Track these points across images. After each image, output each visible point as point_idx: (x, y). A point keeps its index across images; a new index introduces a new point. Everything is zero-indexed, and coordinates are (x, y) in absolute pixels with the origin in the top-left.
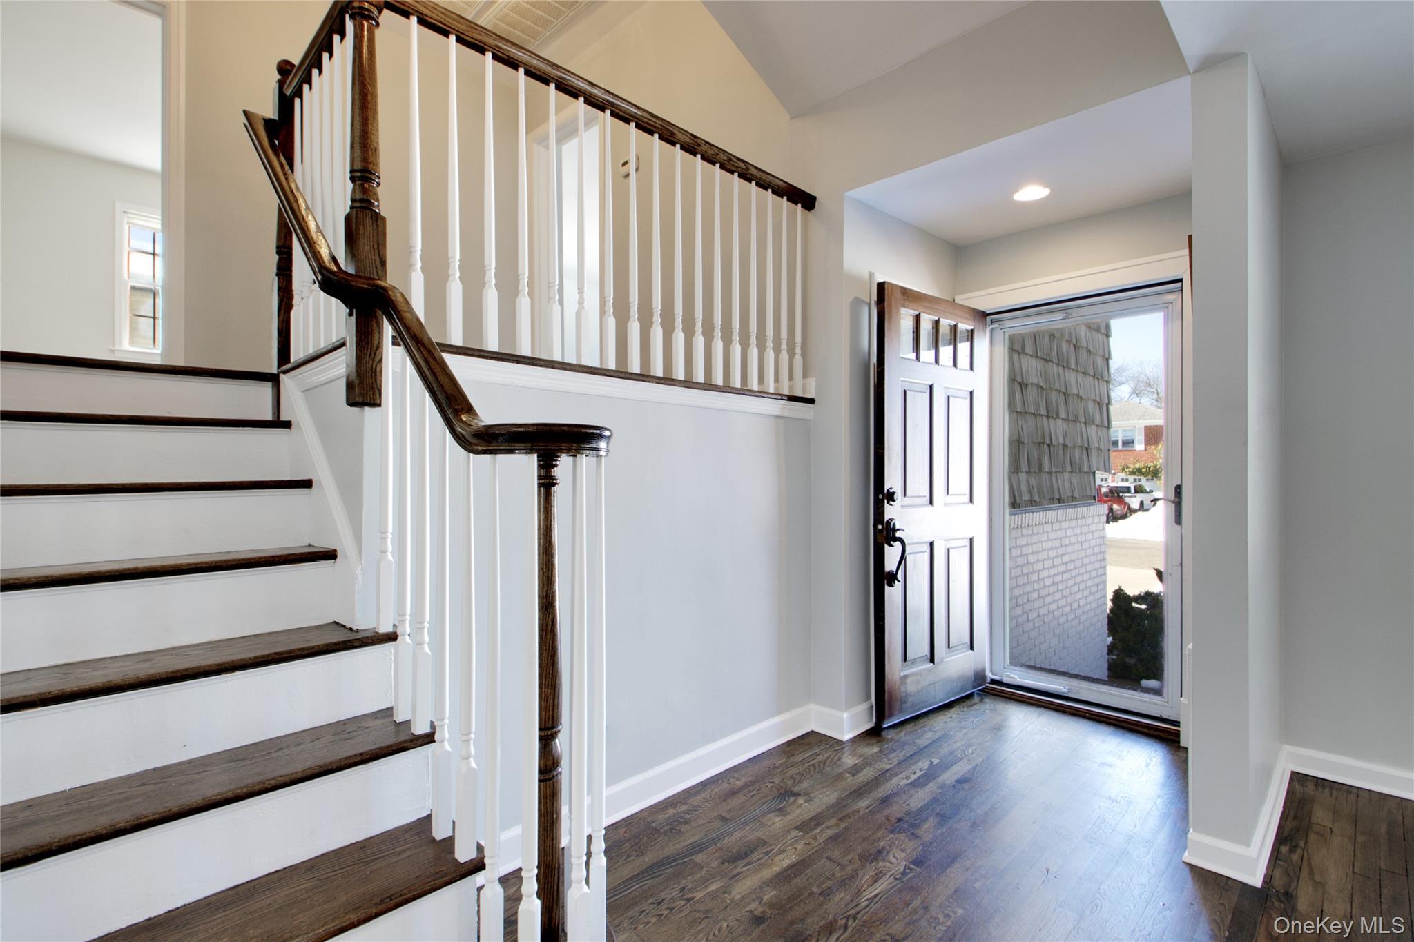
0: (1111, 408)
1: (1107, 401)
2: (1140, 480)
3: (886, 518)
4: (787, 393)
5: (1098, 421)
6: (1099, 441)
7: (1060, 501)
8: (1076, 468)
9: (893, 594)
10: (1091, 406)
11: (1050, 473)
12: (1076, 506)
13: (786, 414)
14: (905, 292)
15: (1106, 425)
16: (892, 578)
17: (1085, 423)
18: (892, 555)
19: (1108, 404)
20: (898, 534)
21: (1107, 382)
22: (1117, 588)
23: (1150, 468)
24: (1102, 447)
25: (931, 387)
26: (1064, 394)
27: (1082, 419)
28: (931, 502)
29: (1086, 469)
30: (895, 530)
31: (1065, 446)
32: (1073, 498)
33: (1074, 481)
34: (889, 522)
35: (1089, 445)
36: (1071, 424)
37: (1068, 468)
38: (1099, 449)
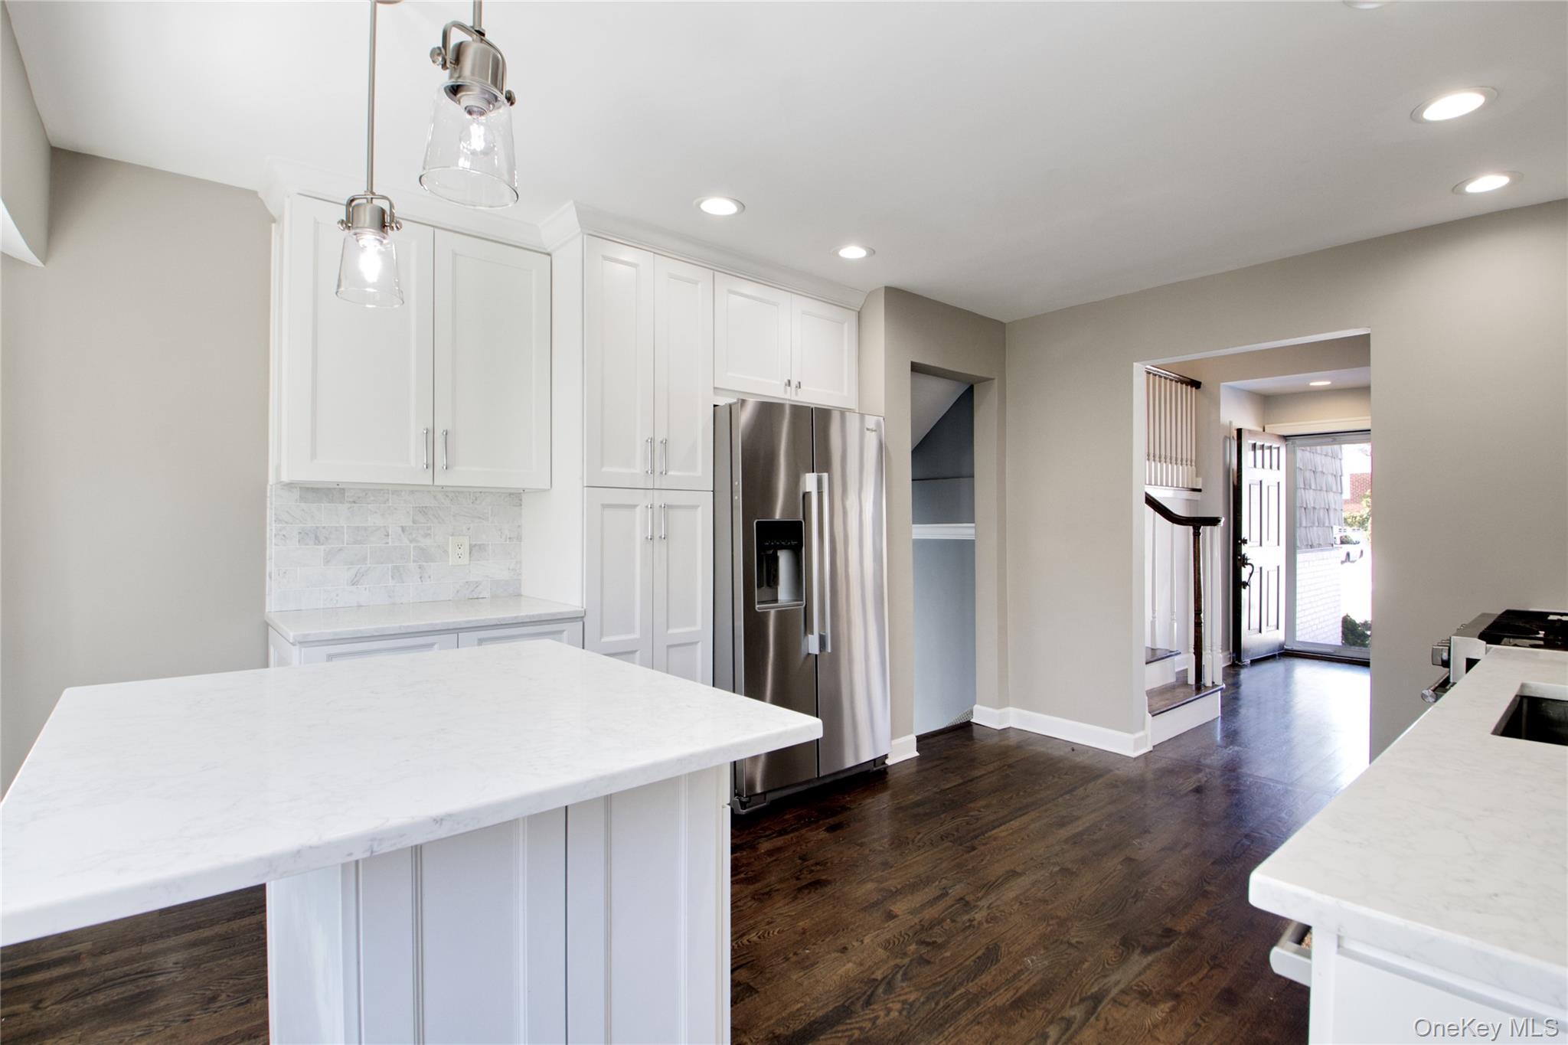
0: (1343, 478)
1: (1340, 474)
2: (1345, 531)
3: (1243, 553)
4: (1190, 487)
5: (1334, 489)
6: (1335, 503)
7: (1312, 546)
8: (1321, 524)
9: (1244, 592)
10: (1331, 479)
11: (1306, 527)
12: (1322, 550)
13: (1190, 498)
14: (1250, 431)
15: (1340, 491)
16: (1245, 584)
17: (1327, 491)
18: (1245, 572)
19: (1341, 476)
20: (1249, 562)
21: (1340, 459)
22: (1345, 615)
23: (1356, 518)
24: (1337, 508)
25: (1261, 482)
26: (1314, 472)
27: (1324, 489)
28: (1261, 545)
29: (1327, 524)
30: (1247, 559)
31: (1314, 508)
32: (1319, 545)
33: (1320, 533)
34: (1244, 555)
35: (1329, 506)
36: (1318, 492)
37: (1317, 524)
38: (1335, 510)
